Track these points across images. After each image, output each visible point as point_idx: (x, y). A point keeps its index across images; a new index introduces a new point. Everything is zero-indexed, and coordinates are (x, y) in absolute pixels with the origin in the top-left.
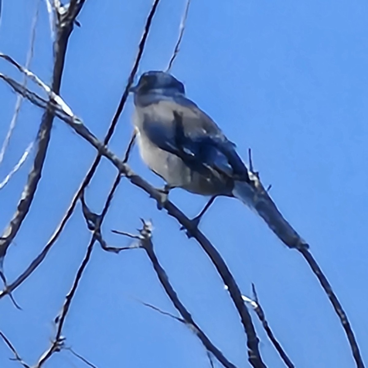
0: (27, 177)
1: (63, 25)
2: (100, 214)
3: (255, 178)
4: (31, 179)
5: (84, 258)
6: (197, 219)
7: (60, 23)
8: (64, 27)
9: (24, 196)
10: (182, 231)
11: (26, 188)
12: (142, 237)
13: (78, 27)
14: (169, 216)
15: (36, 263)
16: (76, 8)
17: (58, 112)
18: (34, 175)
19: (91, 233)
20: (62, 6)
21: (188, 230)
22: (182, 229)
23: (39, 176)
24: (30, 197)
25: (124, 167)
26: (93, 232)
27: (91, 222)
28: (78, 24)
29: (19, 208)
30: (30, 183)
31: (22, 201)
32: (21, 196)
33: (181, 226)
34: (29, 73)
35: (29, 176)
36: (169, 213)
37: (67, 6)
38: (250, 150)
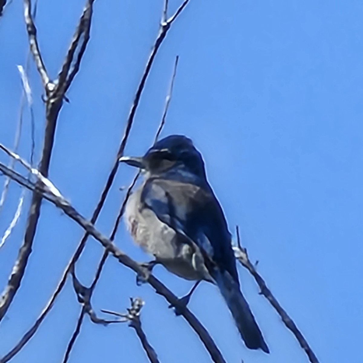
0: (18, 251)
1: (52, 101)
2: (89, 287)
3: (243, 255)
4: (22, 253)
5: (75, 331)
6: (187, 298)
7: (50, 99)
8: (53, 103)
9: (15, 270)
10: (170, 309)
11: (17, 262)
12: (131, 316)
13: (67, 103)
14: (158, 294)
15: (28, 337)
16: (65, 85)
17: (45, 194)
18: (25, 249)
19: (80, 306)
20: (51, 82)
21: (176, 308)
22: (170, 307)
23: (29, 251)
24: (22, 271)
25: (112, 246)
26: (83, 304)
27: (80, 295)
28: (67, 100)
29: (10, 282)
30: (20, 258)
31: (13, 275)
32: (12, 270)
33: (170, 304)
34: (17, 157)
35: (20, 250)
36: (157, 292)
37: (57, 82)
38: (237, 228)
